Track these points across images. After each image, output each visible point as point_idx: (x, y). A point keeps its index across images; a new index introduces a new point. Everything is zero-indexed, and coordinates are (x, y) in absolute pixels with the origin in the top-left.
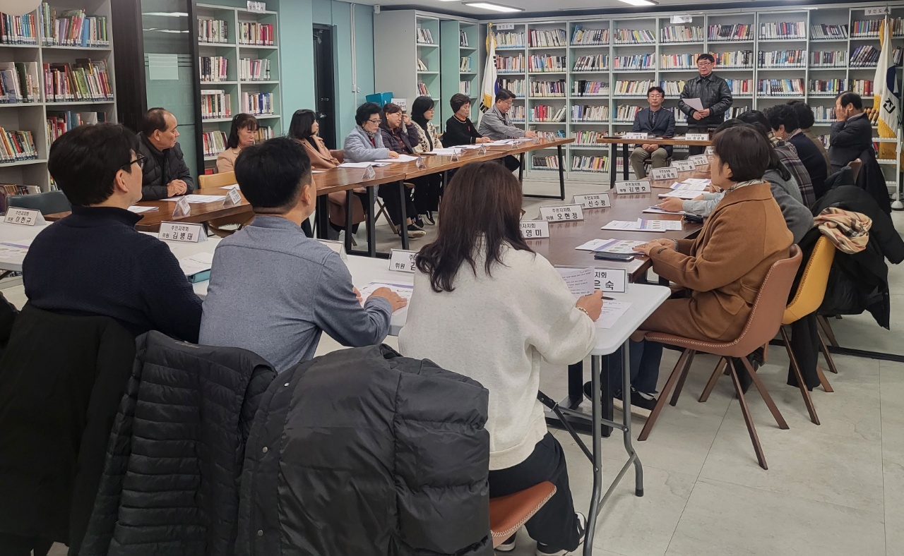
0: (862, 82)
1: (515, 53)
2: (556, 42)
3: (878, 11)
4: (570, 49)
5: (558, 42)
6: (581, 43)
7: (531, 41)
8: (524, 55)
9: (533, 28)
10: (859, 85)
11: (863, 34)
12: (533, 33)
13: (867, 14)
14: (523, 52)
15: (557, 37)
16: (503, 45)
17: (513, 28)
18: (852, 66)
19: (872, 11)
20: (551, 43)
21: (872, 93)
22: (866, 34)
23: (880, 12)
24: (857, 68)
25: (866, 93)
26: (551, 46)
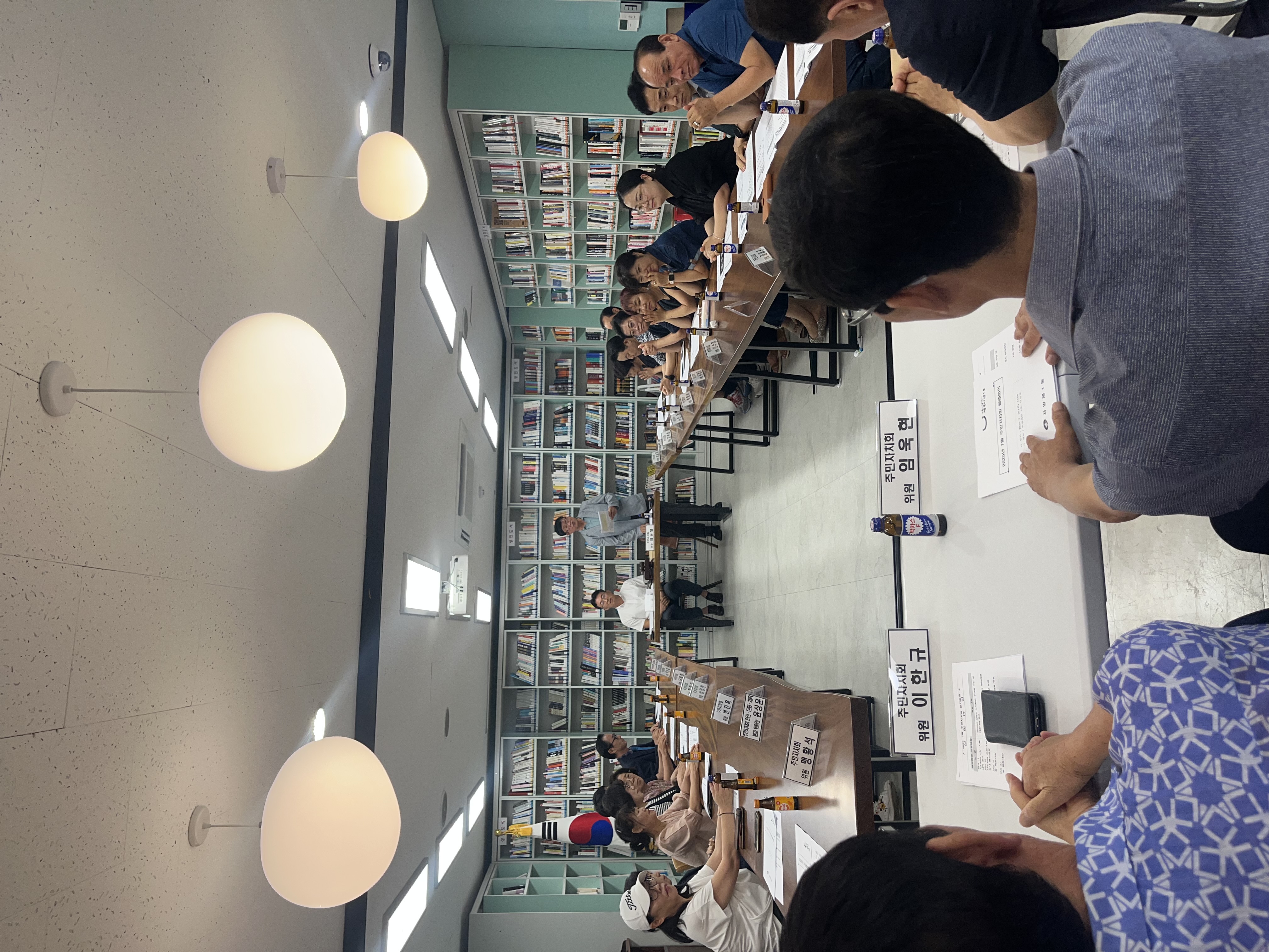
0: (589, 386)
1: (540, 812)
2: (528, 756)
3: (516, 370)
4: (539, 733)
5: (528, 753)
7: (525, 793)
8: (543, 802)
9: (506, 790)
10: (592, 388)
11: (539, 384)
12: (514, 789)
13: (518, 380)
15: (522, 755)
17: (506, 819)
18: (572, 391)
19: (516, 375)
20: (529, 764)
21: (601, 376)
22: (539, 380)
23: (517, 368)
24: (574, 387)
25: (601, 381)
26: (532, 763)
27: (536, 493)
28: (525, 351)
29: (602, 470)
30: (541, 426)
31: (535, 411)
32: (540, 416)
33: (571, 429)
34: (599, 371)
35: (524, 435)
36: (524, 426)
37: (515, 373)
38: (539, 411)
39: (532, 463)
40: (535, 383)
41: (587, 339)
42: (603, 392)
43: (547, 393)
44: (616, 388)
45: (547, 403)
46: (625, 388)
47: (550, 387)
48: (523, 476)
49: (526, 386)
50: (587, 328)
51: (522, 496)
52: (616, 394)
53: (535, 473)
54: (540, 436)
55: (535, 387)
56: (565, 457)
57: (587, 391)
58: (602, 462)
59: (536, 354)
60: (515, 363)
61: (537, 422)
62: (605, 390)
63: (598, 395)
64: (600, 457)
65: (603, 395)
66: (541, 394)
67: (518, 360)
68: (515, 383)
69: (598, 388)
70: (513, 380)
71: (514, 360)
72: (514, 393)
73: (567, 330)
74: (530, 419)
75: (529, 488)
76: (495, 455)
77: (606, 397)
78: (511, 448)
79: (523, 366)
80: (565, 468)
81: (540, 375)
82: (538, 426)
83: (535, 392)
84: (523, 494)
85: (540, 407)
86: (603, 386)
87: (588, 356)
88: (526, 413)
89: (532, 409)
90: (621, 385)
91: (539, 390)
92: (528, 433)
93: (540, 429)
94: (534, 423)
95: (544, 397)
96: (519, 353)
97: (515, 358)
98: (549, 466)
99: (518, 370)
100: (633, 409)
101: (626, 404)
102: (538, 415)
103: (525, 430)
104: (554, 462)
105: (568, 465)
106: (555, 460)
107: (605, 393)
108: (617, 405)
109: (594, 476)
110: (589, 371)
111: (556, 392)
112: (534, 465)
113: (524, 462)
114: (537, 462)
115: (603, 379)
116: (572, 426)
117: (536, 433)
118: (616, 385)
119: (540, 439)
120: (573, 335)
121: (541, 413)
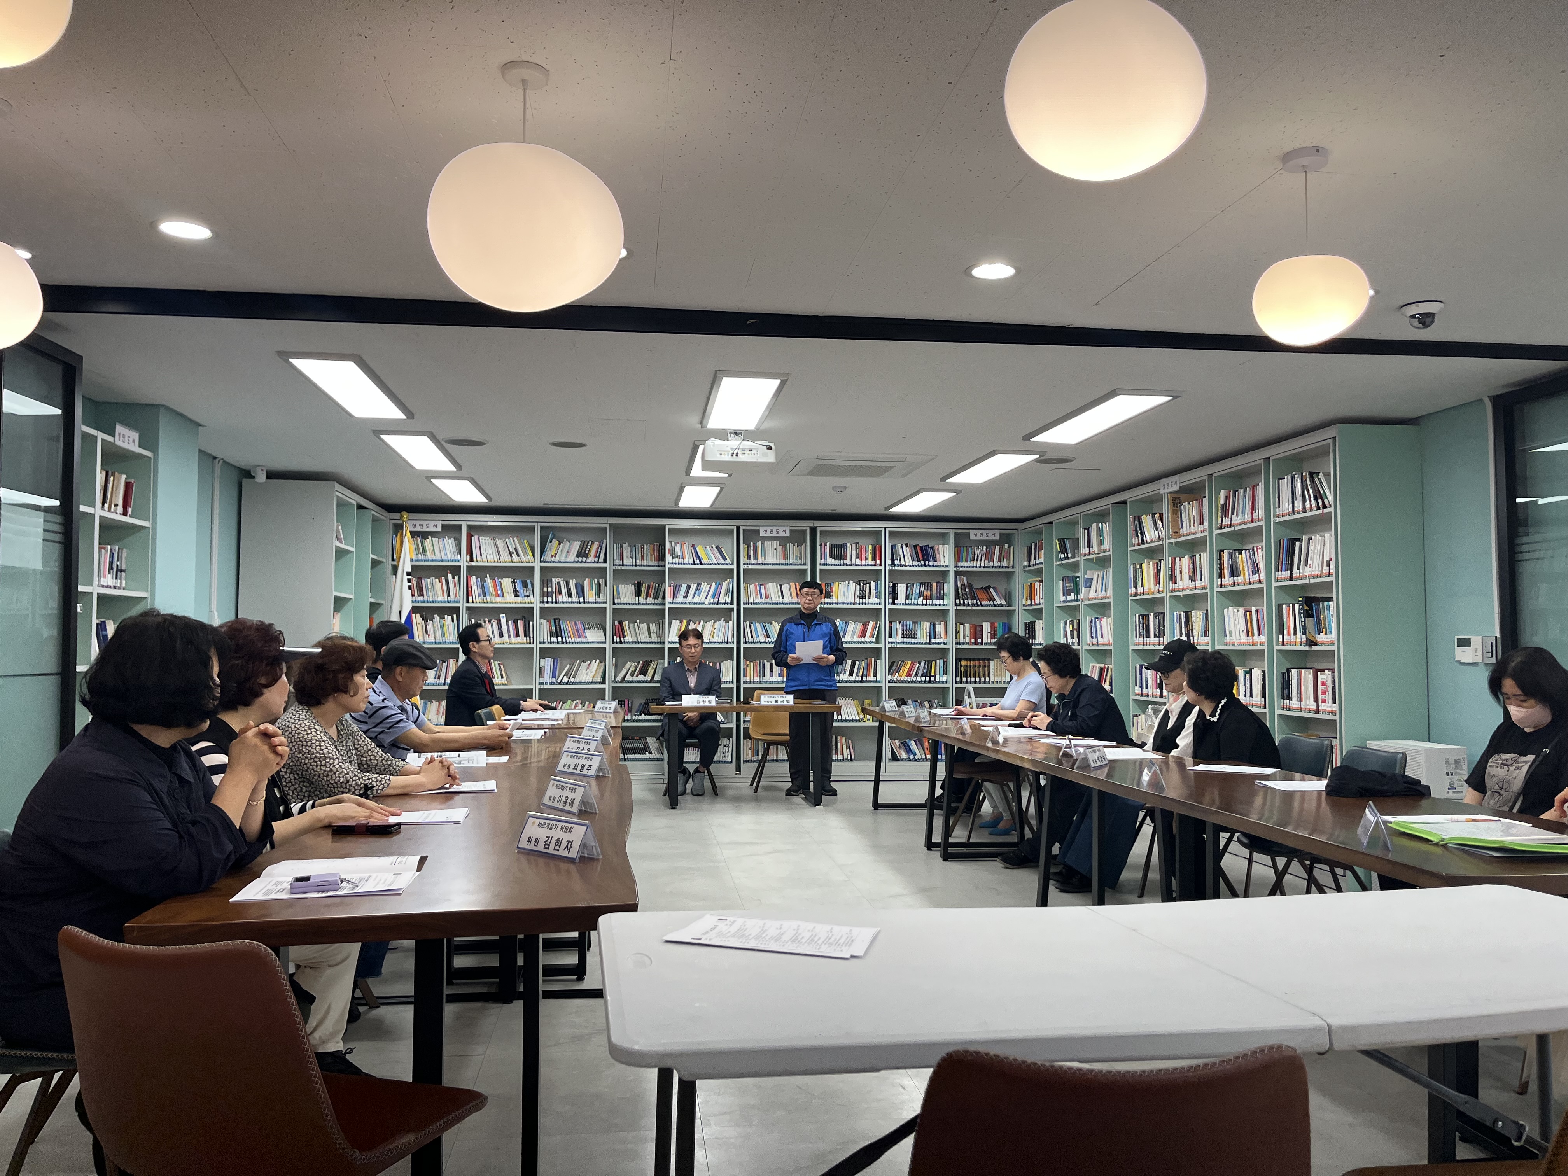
0: (967, 626)
1: (441, 571)
2: (514, 556)
3: (985, 535)
4: (541, 567)
5: (518, 555)
6: (557, 559)
7: (470, 552)
8: (459, 575)
9: (473, 530)
10: (964, 630)
11: (967, 564)
12: (475, 539)
13: (972, 537)
14: (456, 570)
15: (516, 549)
16: (420, 557)
18: (960, 605)
19: (978, 535)
20: (505, 557)
21: (980, 641)
22: (972, 564)
23: (987, 536)
24: (966, 608)
25: (973, 641)
26: (505, 561)
27: (830, 561)
28: (1009, 547)
29: (861, 643)
30: (917, 566)
31: (935, 560)
32: (929, 566)
33: (914, 604)
34: (986, 638)
35: (904, 546)
36: (915, 547)
37: (981, 534)
38: (935, 564)
39: (870, 557)
40: (969, 559)
41: (1026, 623)
42: (960, 644)
43: (957, 574)
44: (966, 660)
45: (945, 574)
46: (966, 672)
47: (965, 578)
48: (854, 545)
49: (965, 548)
50: (1041, 621)
51: (828, 544)
52: (958, 660)
53: (858, 560)
54: (906, 566)
55: (964, 559)
56: (876, 597)
57: (961, 624)
58: (871, 643)
59: (1005, 560)
60: (994, 535)
61: (922, 562)
62: (963, 647)
63: (956, 637)
64: (878, 641)
65: (957, 644)
66: (956, 567)
67: (997, 538)
68: (969, 534)
69: (964, 638)
70: (972, 532)
71: (997, 532)
72: (955, 533)
73: (1037, 598)
74: (925, 554)
75: (838, 552)
76: (880, 510)
77: (954, 647)
78: (888, 530)
79: (990, 544)
80: (862, 597)
81: (979, 565)
82: (916, 563)
83: (958, 558)
84: (832, 546)
85: (940, 566)
86: (968, 643)
87: (1004, 624)
88: (932, 548)
89: (938, 556)
90: (970, 666)
91: (960, 564)
92: (907, 551)
93: (913, 566)
94: (921, 559)
95: (952, 571)
96: (1006, 539)
97: (1000, 535)
98: (863, 578)
99: (985, 538)
100: (939, 682)
101: (945, 672)
102: (931, 563)
103: (911, 548)
104: (870, 583)
105: (867, 600)
106: (873, 584)
107: (958, 647)
108: (944, 662)
109: (854, 632)
110: (986, 626)
111: (959, 585)
112: (867, 559)
113: (870, 547)
114: (871, 562)
115: (976, 643)
116: (917, 604)
117: (909, 561)
118: (970, 660)
119: (901, 565)
120: (1031, 605)
121: (933, 566)
